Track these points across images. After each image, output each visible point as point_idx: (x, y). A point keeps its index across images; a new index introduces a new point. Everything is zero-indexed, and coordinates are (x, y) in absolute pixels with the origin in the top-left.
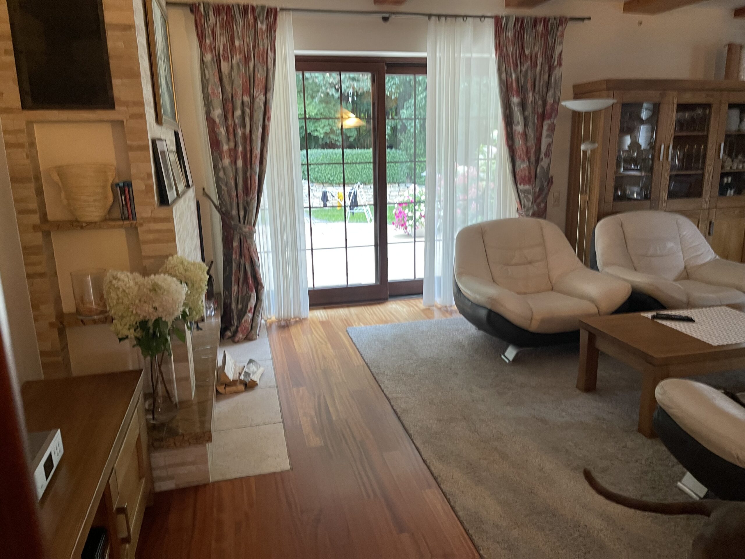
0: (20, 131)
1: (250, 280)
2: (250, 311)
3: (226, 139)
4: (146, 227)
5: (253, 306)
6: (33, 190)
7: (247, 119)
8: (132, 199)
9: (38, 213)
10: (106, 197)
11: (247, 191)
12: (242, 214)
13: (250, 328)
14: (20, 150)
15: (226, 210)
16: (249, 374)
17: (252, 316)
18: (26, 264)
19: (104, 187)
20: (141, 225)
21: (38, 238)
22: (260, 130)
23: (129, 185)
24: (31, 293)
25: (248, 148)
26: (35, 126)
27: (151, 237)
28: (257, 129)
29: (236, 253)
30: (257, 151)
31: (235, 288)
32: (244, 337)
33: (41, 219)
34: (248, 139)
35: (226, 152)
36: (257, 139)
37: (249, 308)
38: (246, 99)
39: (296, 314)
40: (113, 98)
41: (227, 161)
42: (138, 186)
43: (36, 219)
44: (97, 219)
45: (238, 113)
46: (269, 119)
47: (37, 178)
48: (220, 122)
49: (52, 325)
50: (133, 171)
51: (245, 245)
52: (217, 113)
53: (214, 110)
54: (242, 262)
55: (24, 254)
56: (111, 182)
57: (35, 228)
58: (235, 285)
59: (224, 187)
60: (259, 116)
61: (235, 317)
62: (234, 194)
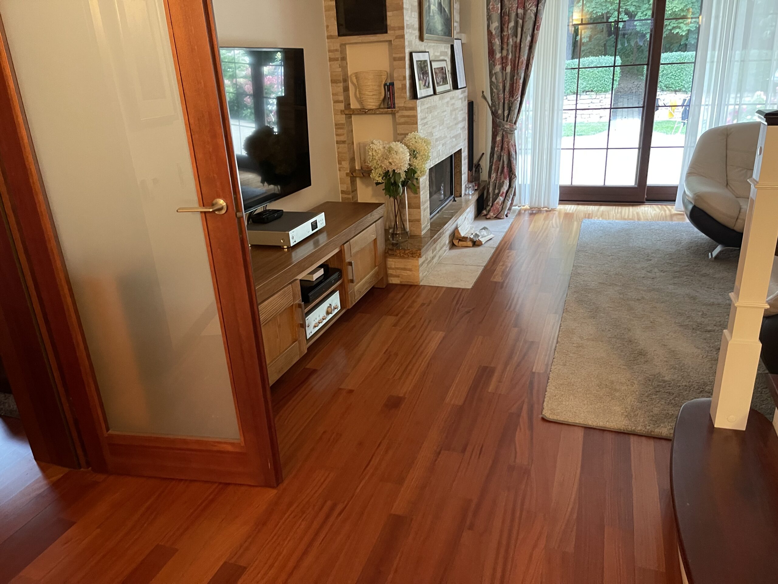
0: (337, 50)
1: (506, 170)
2: (501, 196)
3: (500, 48)
4: (401, 113)
5: (505, 191)
6: (342, 88)
7: (519, 30)
8: (393, 94)
9: (343, 103)
10: (380, 93)
11: (512, 93)
12: (506, 112)
13: (500, 209)
14: (336, 62)
15: (495, 110)
16: (479, 236)
17: (503, 199)
18: (337, 135)
19: (380, 86)
20: (398, 112)
21: (342, 119)
22: (529, 38)
23: (392, 84)
24: (339, 153)
25: (517, 55)
26: (347, 46)
27: (402, 120)
28: (525, 37)
29: (498, 147)
30: (524, 58)
31: (494, 175)
32: (494, 216)
33: (345, 107)
34: (518, 48)
35: (498, 59)
36: (525, 47)
37: (501, 193)
38: (520, 11)
39: (546, 205)
40: (386, 26)
41: (498, 68)
42: (397, 85)
43: (342, 106)
44: (374, 107)
45: (512, 24)
46: (538, 28)
47: (345, 80)
48: (496, 34)
49: (347, 174)
50: (395, 75)
51: (506, 140)
52: (495, 24)
53: (492, 23)
54: (502, 154)
55: (336, 129)
56: (383, 83)
57: (342, 112)
58: (494, 172)
59: (495, 90)
60: (529, 26)
61: (491, 199)
62: (501, 96)
